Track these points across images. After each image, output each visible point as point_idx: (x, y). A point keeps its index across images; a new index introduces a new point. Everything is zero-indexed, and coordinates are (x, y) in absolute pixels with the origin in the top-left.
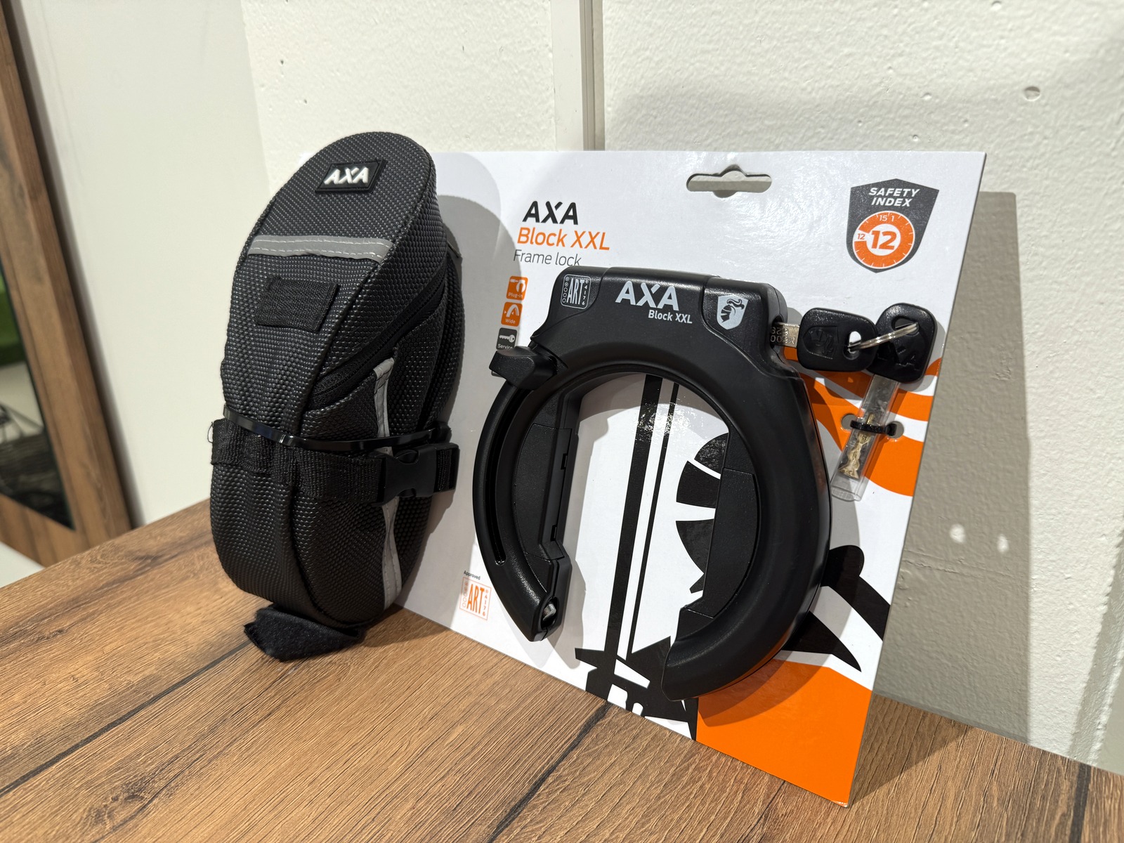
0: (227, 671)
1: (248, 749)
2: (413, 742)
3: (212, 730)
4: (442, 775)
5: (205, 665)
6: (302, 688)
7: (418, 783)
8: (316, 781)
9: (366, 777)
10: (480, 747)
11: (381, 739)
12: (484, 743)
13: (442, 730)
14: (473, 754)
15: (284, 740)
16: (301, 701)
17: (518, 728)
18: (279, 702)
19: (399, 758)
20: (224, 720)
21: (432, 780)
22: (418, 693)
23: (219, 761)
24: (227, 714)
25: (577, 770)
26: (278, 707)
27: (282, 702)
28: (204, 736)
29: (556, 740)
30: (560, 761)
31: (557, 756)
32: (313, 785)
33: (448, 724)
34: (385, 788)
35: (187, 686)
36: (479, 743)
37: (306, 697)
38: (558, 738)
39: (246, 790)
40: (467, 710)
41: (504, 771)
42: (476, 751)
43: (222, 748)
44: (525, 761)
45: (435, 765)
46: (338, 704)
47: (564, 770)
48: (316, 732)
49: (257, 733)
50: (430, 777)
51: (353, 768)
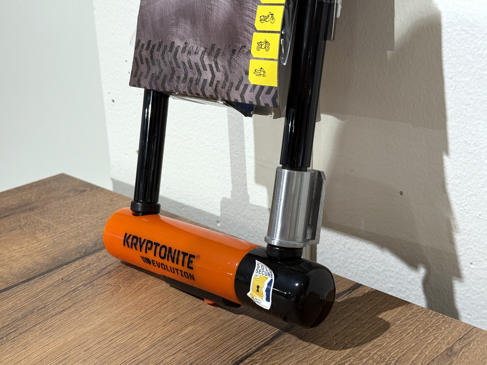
0: (37, 285)
1: (46, 329)
2: (157, 333)
3: (24, 317)
4: (174, 353)
5: (22, 280)
6: (87, 297)
7: (157, 356)
8: (90, 349)
9: (123, 350)
10: (203, 339)
11: (137, 329)
12: (205, 337)
13: (178, 327)
14: (197, 343)
15: (71, 326)
16: (85, 305)
17: (230, 331)
18: (70, 304)
19: (147, 341)
20: (32, 312)
21: (167, 355)
22: (165, 306)
23: (26, 334)
24: (34, 309)
25: (266, 358)
26: (69, 307)
27: (73, 305)
28: (18, 320)
29: (255, 340)
30: (255, 351)
31: (254, 349)
32: (88, 352)
33: (183, 325)
34: (135, 357)
35: (10, 291)
36: (203, 337)
37: (90, 303)
38: (257, 339)
39: (43, 351)
40: (197, 318)
41: (216, 354)
42: (199, 341)
43: (30, 327)
44: (232, 350)
45: (170, 346)
46: (110, 308)
47: (257, 357)
48: (93, 323)
49: (53, 321)
50: (165, 353)
51: (115, 344)
